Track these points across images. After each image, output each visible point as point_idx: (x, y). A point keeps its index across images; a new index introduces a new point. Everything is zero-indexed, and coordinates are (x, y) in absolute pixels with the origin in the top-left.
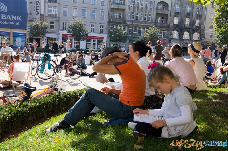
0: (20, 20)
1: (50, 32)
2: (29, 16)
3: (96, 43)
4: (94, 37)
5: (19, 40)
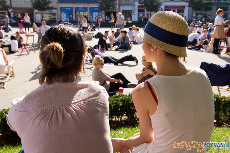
1: (126, 4)
5: (95, 14)
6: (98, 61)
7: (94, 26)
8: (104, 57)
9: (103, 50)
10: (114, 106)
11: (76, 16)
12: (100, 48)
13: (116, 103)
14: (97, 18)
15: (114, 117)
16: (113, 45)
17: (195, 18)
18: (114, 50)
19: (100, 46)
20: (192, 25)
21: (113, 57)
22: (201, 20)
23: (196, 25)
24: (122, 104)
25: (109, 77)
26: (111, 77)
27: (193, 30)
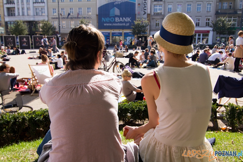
0: (130, 21)
1: (156, 29)
2: (137, 16)
3: (201, 37)
4: (204, 32)
5: (129, 38)
6: (126, 74)
7: (127, 48)
8: (133, 72)
9: (133, 67)
10: (137, 110)
11: (112, 40)
12: (130, 65)
13: (139, 108)
14: (130, 42)
15: (138, 120)
16: (142, 63)
17: (219, 41)
18: (142, 68)
19: (130, 64)
20: (216, 47)
21: (141, 72)
22: (225, 43)
23: (219, 47)
24: (144, 108)
25: (136, 88)
26: (138, 88)
27: (216, 51)
